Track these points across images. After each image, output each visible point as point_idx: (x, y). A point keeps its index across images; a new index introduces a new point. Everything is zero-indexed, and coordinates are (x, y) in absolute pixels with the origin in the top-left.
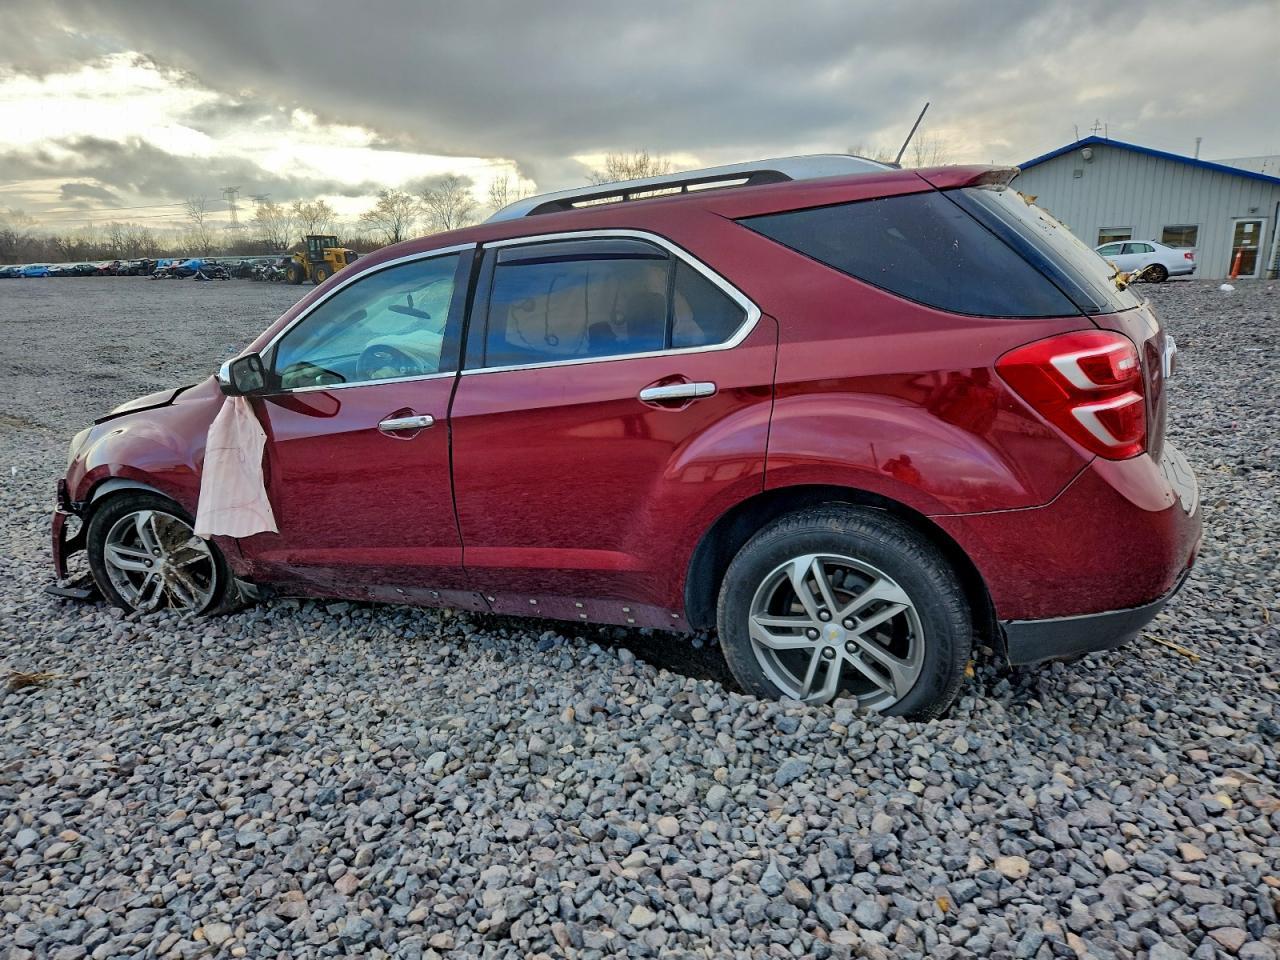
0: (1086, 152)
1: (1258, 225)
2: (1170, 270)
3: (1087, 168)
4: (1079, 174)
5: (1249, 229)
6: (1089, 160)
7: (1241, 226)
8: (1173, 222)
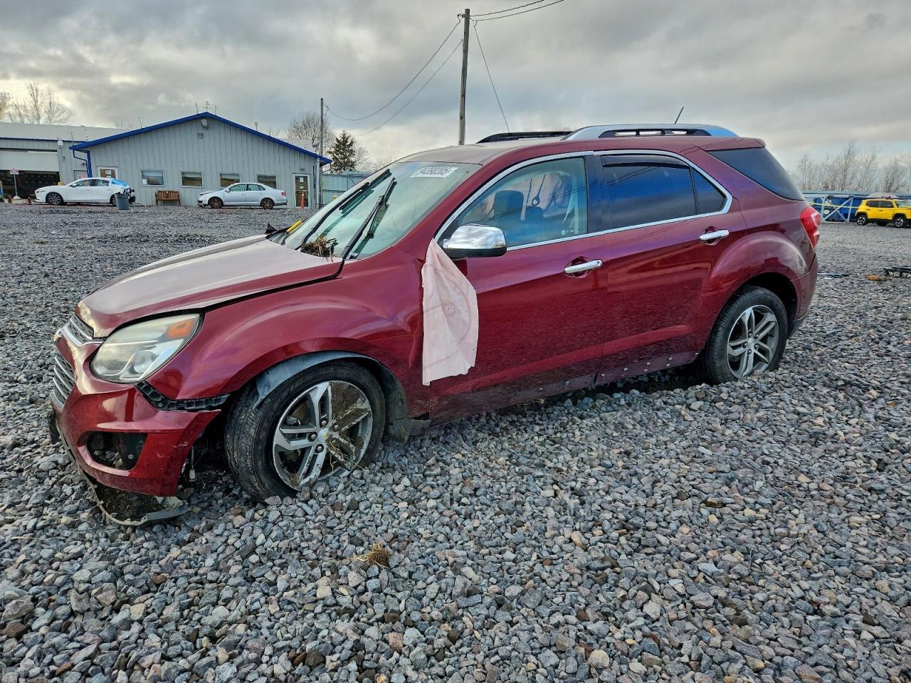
0: (204, 122)
1: (305, 178)
2: (276, 202)
3: (205, 132)
4: (201, 136)
5: (302, 180)
6: (206, 128)
7: (297, 178)
8: (262, 173)
